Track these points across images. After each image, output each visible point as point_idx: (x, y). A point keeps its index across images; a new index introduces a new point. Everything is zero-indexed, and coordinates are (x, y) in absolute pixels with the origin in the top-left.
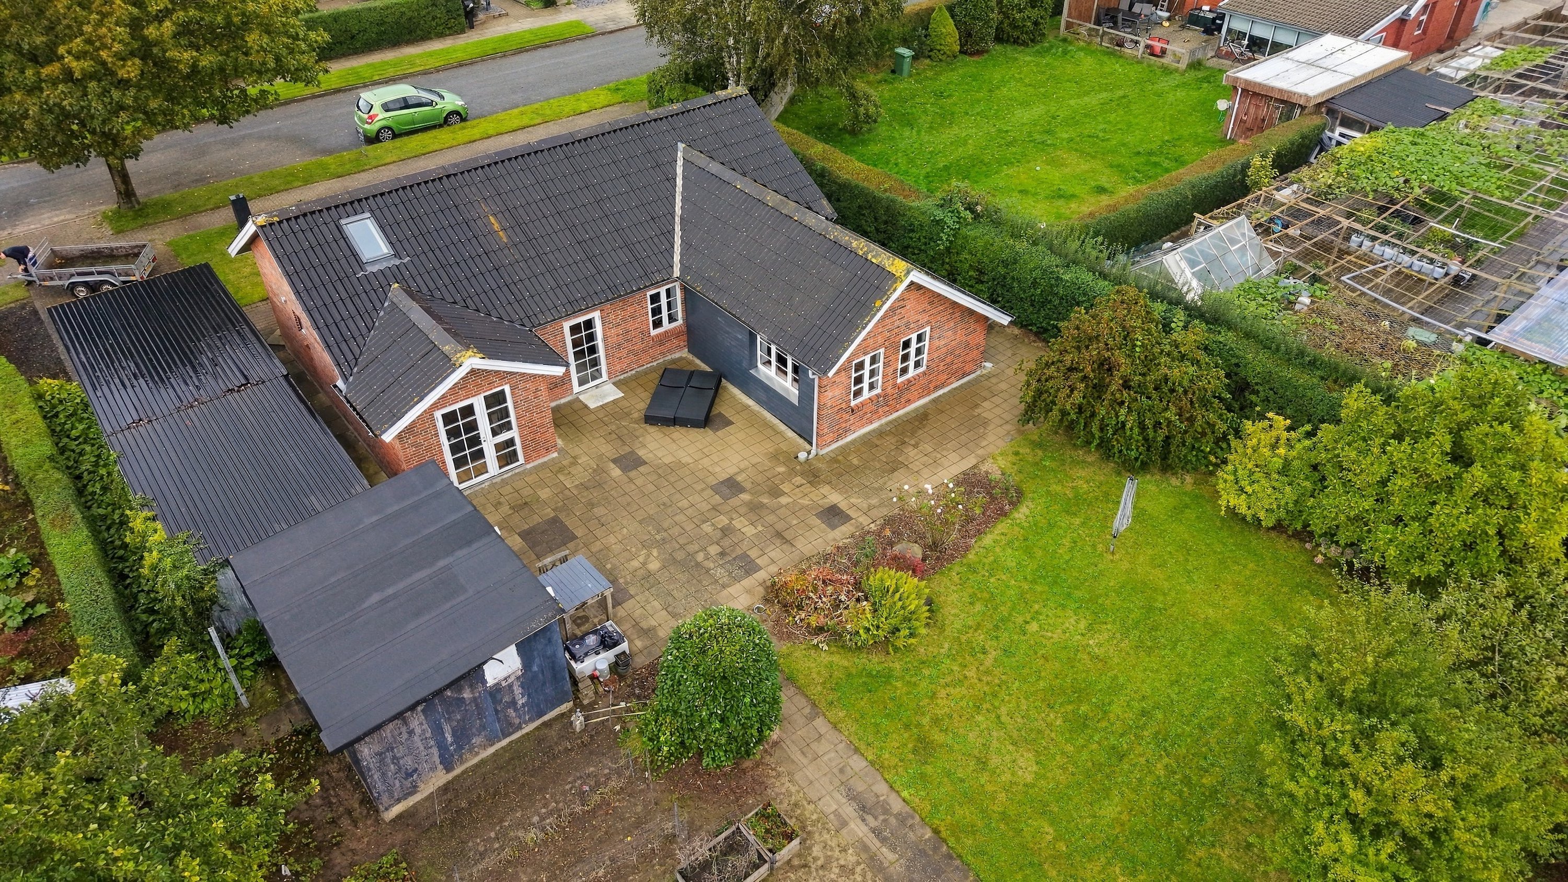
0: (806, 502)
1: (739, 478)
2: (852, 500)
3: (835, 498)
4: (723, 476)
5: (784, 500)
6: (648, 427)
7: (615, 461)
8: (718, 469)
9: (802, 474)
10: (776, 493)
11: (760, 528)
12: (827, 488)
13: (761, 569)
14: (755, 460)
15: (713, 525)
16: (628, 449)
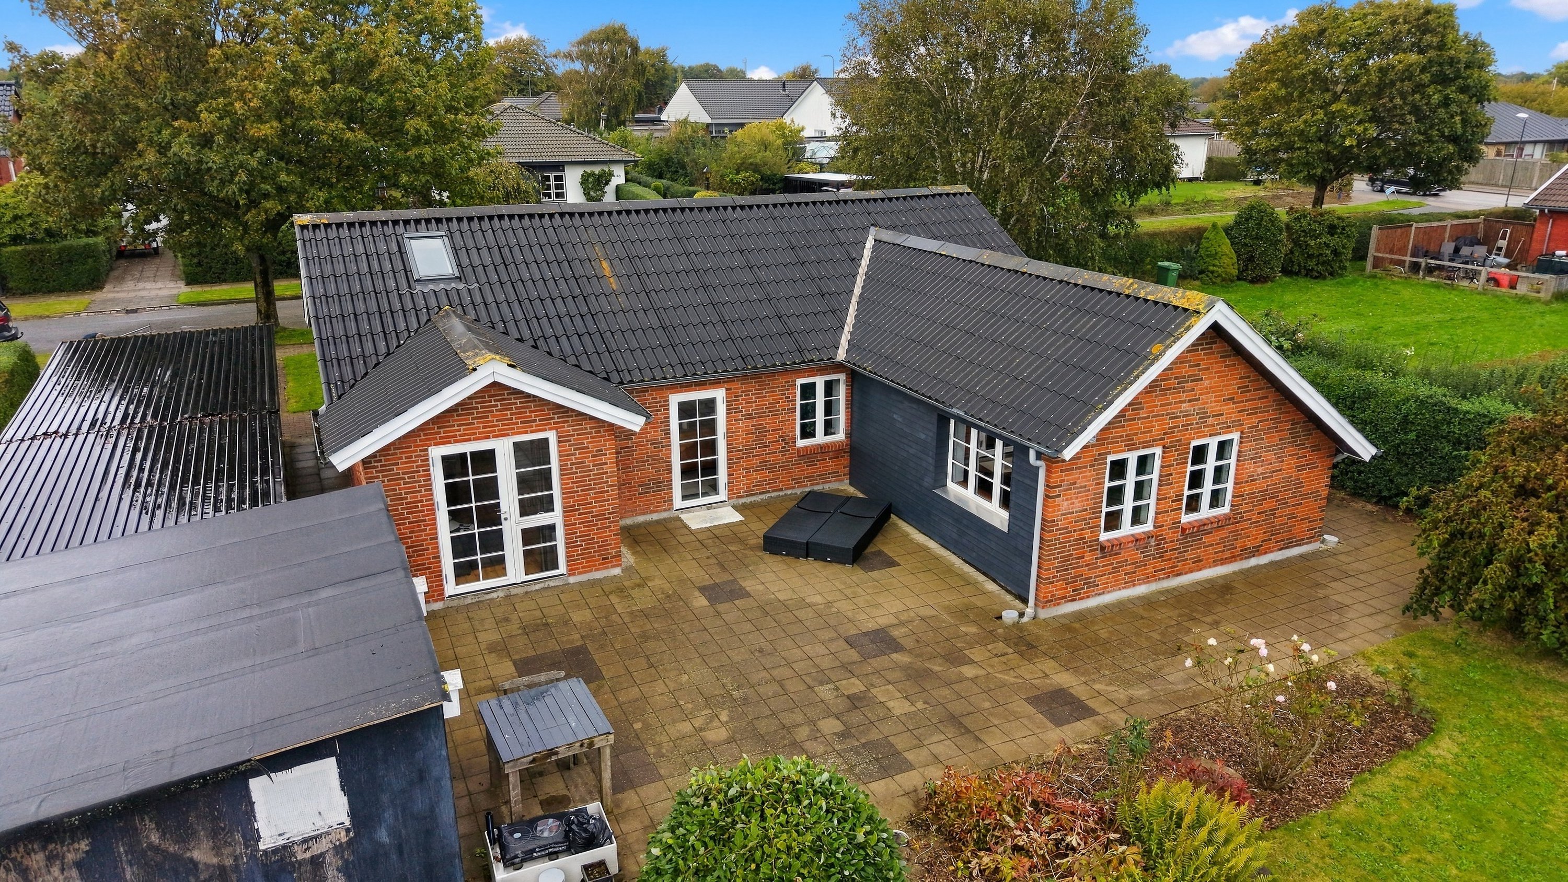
0: (1009, 678)
1: (895, 633)
2: (1097, 687)
3: (1064, 679)
4: (871, 626)
5: (969, 671)
6: (767, 556)
7: (703, 590)
8: (863, 616)
9: (1006, 640)
10: (956, 658)
11: (920, 705)
12: (1052, 663)
13: (910, 767)
14: (928, 612)
15: (837, 688)
16: (726, 577)
